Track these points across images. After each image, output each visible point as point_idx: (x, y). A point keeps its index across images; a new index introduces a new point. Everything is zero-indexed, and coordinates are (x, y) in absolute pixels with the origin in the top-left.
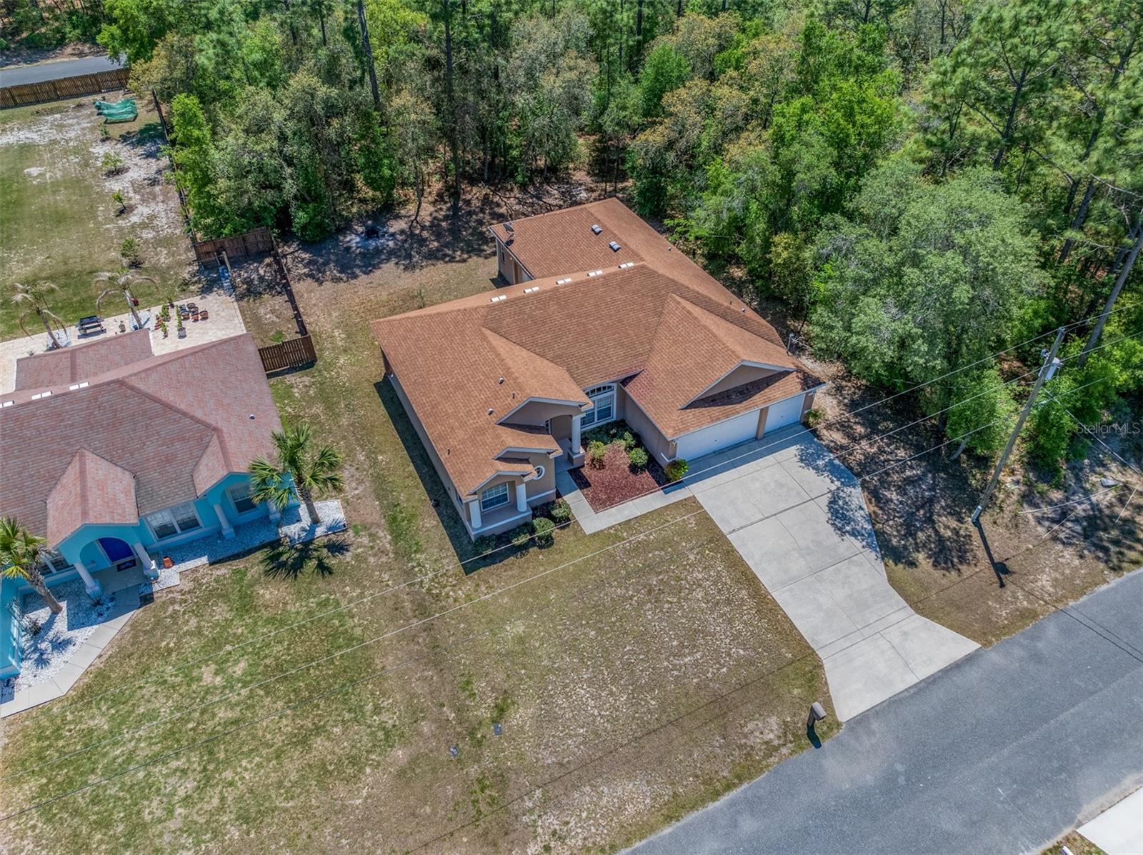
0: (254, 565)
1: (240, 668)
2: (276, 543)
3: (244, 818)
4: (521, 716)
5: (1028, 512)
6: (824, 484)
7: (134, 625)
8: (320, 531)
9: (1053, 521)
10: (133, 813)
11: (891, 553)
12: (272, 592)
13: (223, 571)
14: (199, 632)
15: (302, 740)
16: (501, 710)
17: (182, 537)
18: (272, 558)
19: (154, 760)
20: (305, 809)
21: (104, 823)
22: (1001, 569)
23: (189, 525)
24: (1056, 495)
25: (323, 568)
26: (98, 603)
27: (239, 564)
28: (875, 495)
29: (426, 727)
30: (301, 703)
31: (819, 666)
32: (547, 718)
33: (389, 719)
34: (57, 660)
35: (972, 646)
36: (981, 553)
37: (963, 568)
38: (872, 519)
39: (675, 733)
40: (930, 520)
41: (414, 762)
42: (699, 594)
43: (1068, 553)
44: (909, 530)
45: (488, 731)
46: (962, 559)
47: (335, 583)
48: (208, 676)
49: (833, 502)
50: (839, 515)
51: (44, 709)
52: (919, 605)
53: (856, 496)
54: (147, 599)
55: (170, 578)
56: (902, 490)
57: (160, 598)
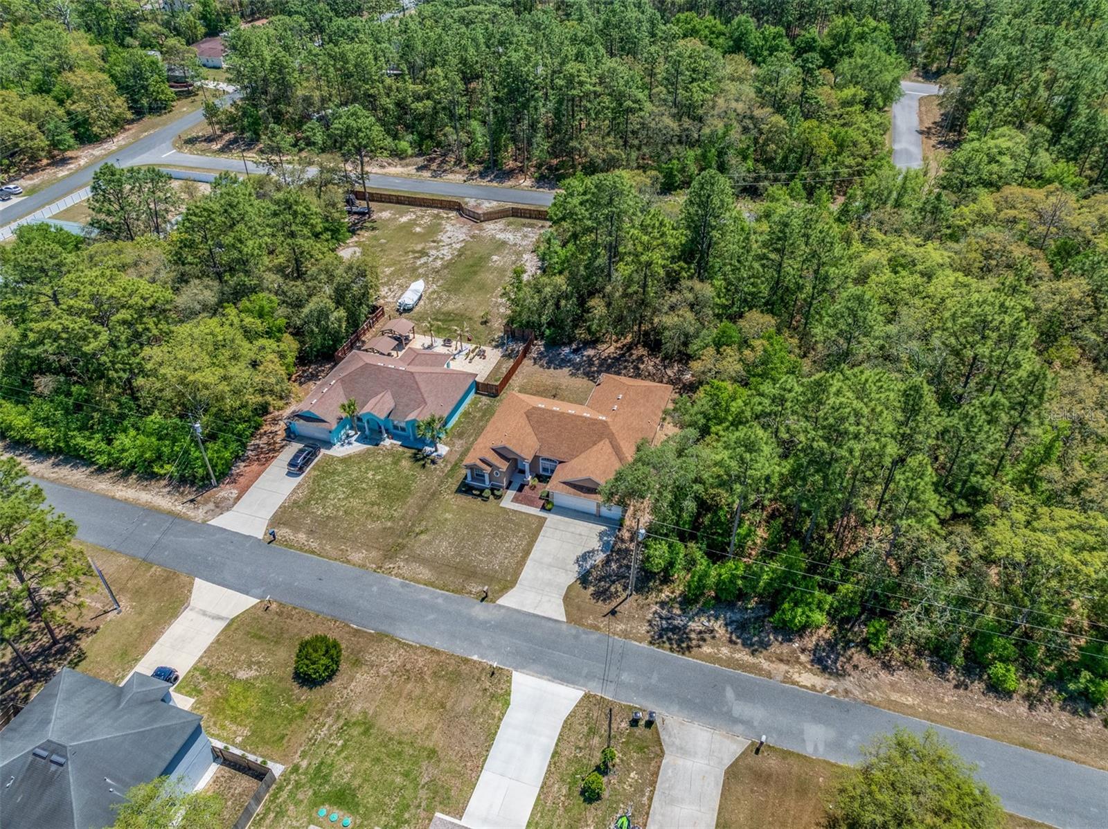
0: (409, 452)
1: (378, 477)
2: (420, 450)
3: (345, 512)
4: (423, 537)
5: (656, 608)
6: (595, 544)
7: (368, 449)
8: (435, 454)
9: (661, 618)
10: (328, 494)
11: (584, 579)
12: (405, 463)
13: (401, 449)
14: (379, 462)
15: (373, 504)
16: (422, 532)
17: (399, 432)
18: (416, 454)
19: (341, 485)
20: (358, 520)
21: (321, 492)
22: (613, 612)
23: (403, 429)
24: (678, 612)
25: (424, 466)
26: (366, 438)
27: (406, 450)
28: (607, 562)
29: (401, 523)
30: (382, 496)
31: (512, 588)
32: (429, 543)
33: (396, 514)
34: (346, 447)
35: (565, 619)
36: (614, 604)
37: (600, 603)
38: (593, 567)
39: (454, 570)
40: (614, 582)
41: (390, 528)
42: (507, 545)
43: (646, 627)
44: (602, 579)
45: (413, 535)
46: (604, 600)
47: (422, 471)
48: (370, 475)
49: (589, 552)
50: (585, 557)
51: (332, 457)
52: (567, 599)
53: (600, 557)
54: (377, 445)
55: (388, 442)
56: (620, 567)
57: (380, 446)
